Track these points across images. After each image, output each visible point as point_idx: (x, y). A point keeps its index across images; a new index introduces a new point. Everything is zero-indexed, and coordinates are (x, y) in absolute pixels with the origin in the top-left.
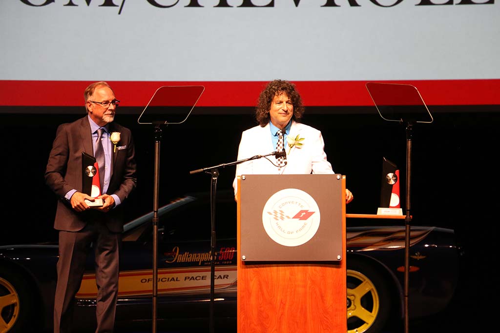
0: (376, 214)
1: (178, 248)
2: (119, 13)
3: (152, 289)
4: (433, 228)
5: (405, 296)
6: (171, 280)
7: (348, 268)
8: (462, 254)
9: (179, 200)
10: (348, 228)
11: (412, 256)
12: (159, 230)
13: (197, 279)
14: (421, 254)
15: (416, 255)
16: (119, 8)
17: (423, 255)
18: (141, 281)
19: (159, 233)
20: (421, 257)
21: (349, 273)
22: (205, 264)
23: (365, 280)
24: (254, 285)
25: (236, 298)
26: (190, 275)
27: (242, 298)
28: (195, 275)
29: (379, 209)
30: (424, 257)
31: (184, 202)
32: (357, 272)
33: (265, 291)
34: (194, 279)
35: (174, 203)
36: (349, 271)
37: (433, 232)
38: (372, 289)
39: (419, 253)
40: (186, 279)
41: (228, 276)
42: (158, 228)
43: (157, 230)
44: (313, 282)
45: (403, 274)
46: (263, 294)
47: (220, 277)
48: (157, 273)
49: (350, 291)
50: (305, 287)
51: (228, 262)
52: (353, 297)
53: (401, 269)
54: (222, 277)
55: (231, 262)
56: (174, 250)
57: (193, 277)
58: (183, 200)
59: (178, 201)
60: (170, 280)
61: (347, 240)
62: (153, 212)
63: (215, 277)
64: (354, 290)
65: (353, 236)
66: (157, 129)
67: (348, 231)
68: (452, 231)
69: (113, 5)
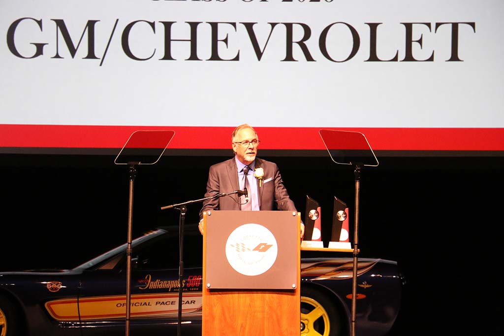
0: (328, 247)
1: (150, 276)
2: (101, 65)
3: (125, 312)
4: (378, 260)
5: (353, 322)
6: (144, 304)
7: (301, 295)
8: (403, 284)
9: (152, 232)
10: (302, 259)
11: (359, 285)
12: (132, 259)
13: (167, 303)
14: (368, 283)
15: (363, 284)
16: (100, 60)
17: (369, 284)
18: (117, 306)
19: (132, 263)
20: (368, 286)
21: (303, 300)
22: (175, 290)
23: (317, 306)
24: (217, 311)
25: (201, 321)
26: (161, 300)
27: (206, 321)
28: (165, 300)
29: (330, 243)
30: (371, 286)
31: (156, 234)
32: (310, 299)
33: (227, 315)
34: (164, 304)
35: (147, 235)
36: (302, 297)
37: (378, 263)
38: (324, 315)
39: (366, 283)
40: (157, 303)
41: (195, 301)
42: (132, 257)
43: (131, 260)
44: (271, 308)
45: (351, 301)
46: (225, 319)
47: (188, 302)
48: (130, 299)
49: (304, 316)
50: (263, 312)
51: (195, 289)
52: (306, 321)
53: (349, 296)
54: (190, 302)
55: (197, 289)
56: (146, 278)
57: (163, 302)
58: (155, 232)
59: (151, 234)
60: (142, 304)
61: (302, 270)
62: (127, 244)
63: (183, 302)
64: (307, 315)
65: (307, 267)
66: (132, 169)
67: (302, 262)
68: (396, 262)
69: (96, 58)
